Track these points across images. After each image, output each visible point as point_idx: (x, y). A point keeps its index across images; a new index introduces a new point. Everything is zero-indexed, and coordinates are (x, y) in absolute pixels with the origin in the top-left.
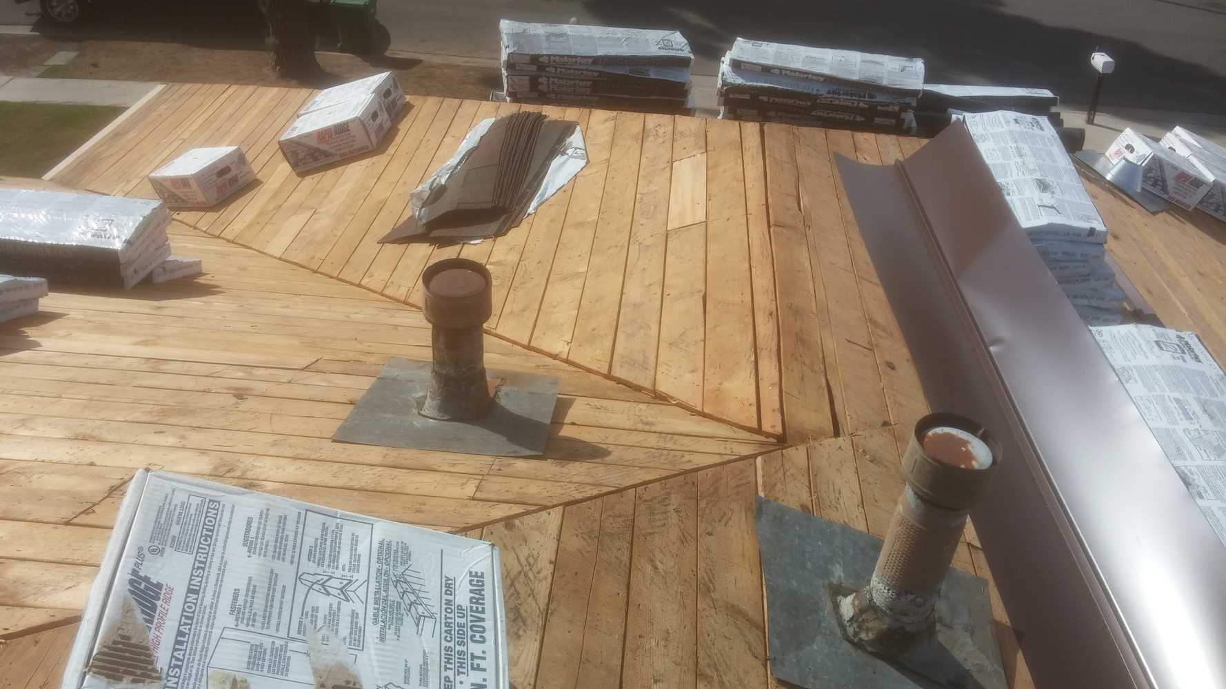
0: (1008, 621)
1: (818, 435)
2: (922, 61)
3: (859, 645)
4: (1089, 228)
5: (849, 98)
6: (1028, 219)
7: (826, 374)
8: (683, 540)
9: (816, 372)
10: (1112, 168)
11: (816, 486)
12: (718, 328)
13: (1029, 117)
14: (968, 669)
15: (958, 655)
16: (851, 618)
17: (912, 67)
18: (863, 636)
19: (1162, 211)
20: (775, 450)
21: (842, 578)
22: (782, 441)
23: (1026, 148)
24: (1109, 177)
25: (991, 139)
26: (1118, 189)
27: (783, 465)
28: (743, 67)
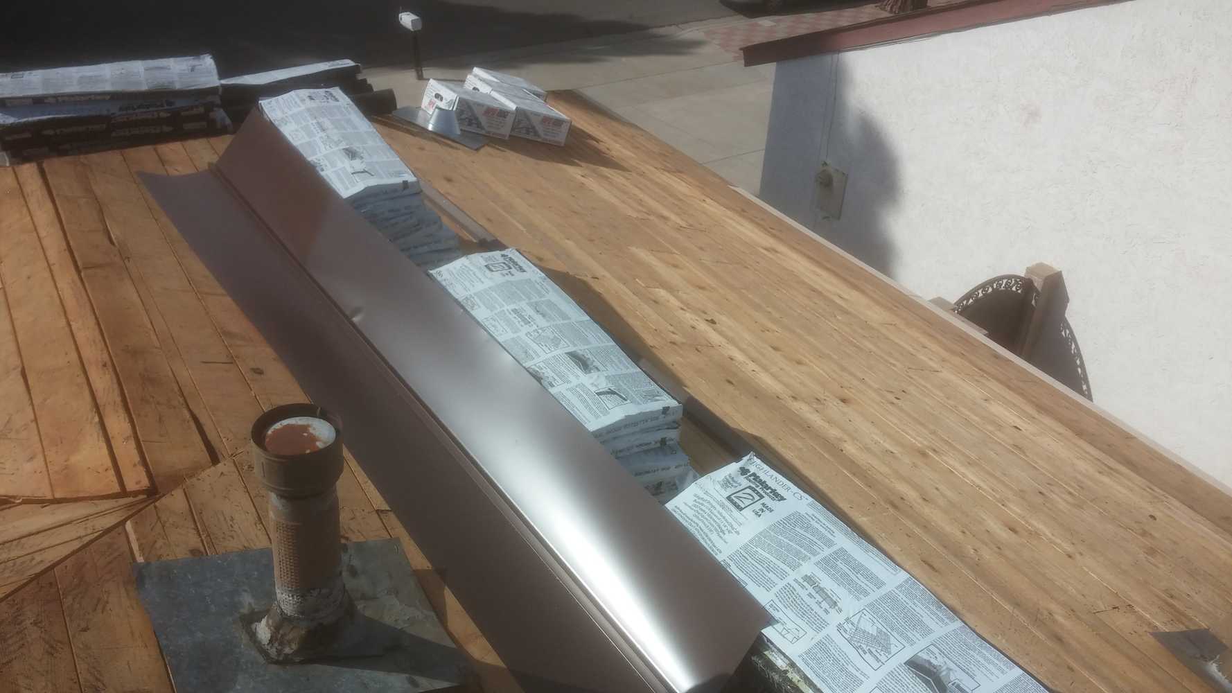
0: (429, 565)
1: (194, 470)
2: (210, 56)
3: (284, 662)
4: (401, 182)
5: (144, 110)
6: (347, 189)
7: (188, 405)
8: (51, 651)
9: (175, 408)
10: (431, 118)
11: (203, 523)
12: (48, 401)
13: (321, 91)
14: (400, 628)
15: (388, 619)
16: (270, 640)
17: (201, 65)
18: (287, 650)
19: (483, 146)
20: (147, 506)
21: (253, 605)
22: (153, 493)
23: (327, 123)
24: (430, 127)
25: (292, 121)
26: (441, 136)
27: (159, 518)
28: (9, 105)
